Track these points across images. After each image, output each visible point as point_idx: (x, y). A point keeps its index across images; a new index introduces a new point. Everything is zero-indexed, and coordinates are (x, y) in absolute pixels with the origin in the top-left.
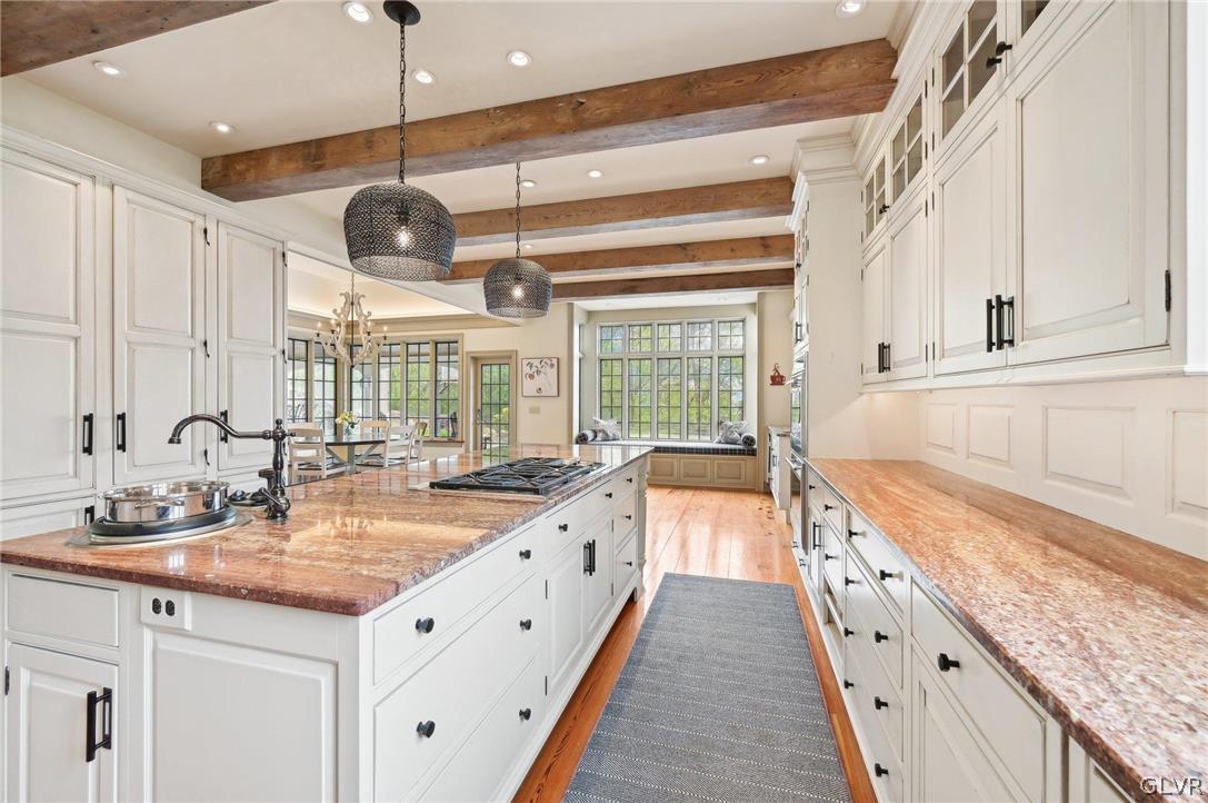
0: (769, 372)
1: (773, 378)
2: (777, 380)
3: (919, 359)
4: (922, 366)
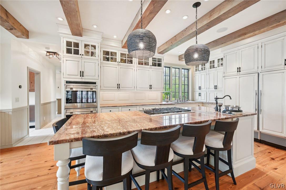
3: (131, 88)
4: (133, 89)
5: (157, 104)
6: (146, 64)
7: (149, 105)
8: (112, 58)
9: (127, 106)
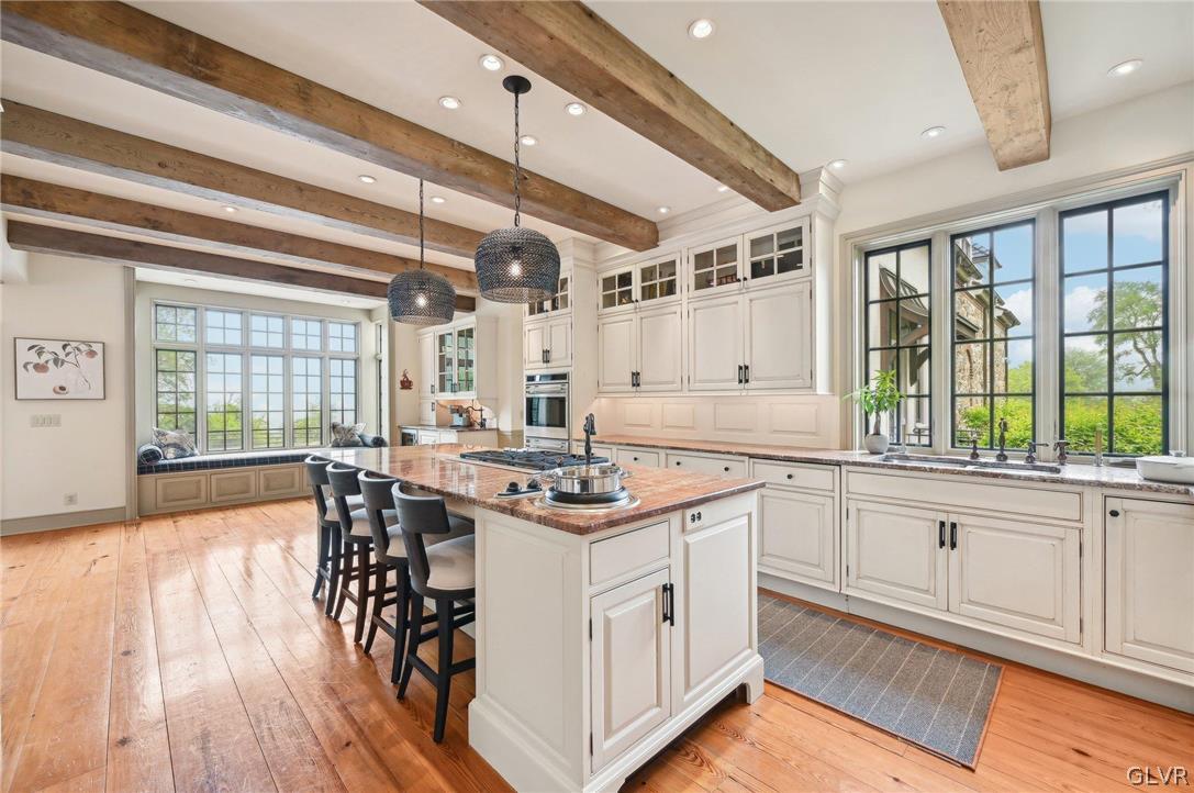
0: (399, 378)
1: (402, 382)
2: (406, 384)
3: (673, 383)
4: (677, 386)
5: (729, 453)
6: (729, 277)
7: (698, 450)
8: (622, 294)
9: (628, 445)
